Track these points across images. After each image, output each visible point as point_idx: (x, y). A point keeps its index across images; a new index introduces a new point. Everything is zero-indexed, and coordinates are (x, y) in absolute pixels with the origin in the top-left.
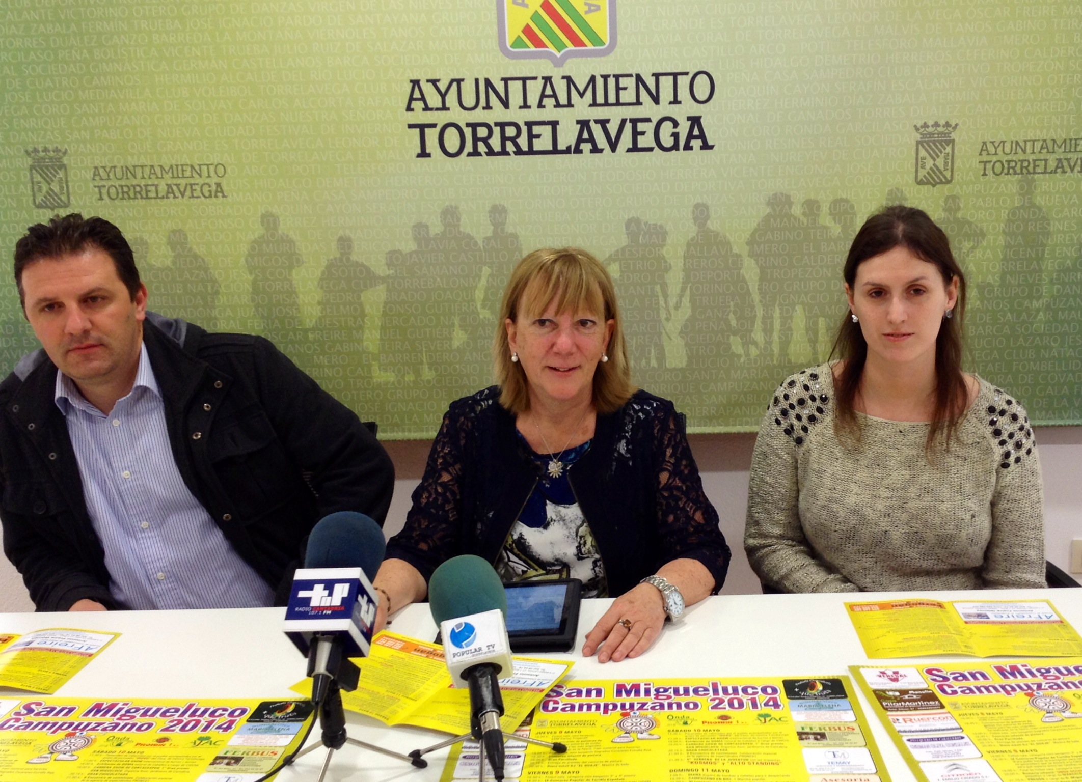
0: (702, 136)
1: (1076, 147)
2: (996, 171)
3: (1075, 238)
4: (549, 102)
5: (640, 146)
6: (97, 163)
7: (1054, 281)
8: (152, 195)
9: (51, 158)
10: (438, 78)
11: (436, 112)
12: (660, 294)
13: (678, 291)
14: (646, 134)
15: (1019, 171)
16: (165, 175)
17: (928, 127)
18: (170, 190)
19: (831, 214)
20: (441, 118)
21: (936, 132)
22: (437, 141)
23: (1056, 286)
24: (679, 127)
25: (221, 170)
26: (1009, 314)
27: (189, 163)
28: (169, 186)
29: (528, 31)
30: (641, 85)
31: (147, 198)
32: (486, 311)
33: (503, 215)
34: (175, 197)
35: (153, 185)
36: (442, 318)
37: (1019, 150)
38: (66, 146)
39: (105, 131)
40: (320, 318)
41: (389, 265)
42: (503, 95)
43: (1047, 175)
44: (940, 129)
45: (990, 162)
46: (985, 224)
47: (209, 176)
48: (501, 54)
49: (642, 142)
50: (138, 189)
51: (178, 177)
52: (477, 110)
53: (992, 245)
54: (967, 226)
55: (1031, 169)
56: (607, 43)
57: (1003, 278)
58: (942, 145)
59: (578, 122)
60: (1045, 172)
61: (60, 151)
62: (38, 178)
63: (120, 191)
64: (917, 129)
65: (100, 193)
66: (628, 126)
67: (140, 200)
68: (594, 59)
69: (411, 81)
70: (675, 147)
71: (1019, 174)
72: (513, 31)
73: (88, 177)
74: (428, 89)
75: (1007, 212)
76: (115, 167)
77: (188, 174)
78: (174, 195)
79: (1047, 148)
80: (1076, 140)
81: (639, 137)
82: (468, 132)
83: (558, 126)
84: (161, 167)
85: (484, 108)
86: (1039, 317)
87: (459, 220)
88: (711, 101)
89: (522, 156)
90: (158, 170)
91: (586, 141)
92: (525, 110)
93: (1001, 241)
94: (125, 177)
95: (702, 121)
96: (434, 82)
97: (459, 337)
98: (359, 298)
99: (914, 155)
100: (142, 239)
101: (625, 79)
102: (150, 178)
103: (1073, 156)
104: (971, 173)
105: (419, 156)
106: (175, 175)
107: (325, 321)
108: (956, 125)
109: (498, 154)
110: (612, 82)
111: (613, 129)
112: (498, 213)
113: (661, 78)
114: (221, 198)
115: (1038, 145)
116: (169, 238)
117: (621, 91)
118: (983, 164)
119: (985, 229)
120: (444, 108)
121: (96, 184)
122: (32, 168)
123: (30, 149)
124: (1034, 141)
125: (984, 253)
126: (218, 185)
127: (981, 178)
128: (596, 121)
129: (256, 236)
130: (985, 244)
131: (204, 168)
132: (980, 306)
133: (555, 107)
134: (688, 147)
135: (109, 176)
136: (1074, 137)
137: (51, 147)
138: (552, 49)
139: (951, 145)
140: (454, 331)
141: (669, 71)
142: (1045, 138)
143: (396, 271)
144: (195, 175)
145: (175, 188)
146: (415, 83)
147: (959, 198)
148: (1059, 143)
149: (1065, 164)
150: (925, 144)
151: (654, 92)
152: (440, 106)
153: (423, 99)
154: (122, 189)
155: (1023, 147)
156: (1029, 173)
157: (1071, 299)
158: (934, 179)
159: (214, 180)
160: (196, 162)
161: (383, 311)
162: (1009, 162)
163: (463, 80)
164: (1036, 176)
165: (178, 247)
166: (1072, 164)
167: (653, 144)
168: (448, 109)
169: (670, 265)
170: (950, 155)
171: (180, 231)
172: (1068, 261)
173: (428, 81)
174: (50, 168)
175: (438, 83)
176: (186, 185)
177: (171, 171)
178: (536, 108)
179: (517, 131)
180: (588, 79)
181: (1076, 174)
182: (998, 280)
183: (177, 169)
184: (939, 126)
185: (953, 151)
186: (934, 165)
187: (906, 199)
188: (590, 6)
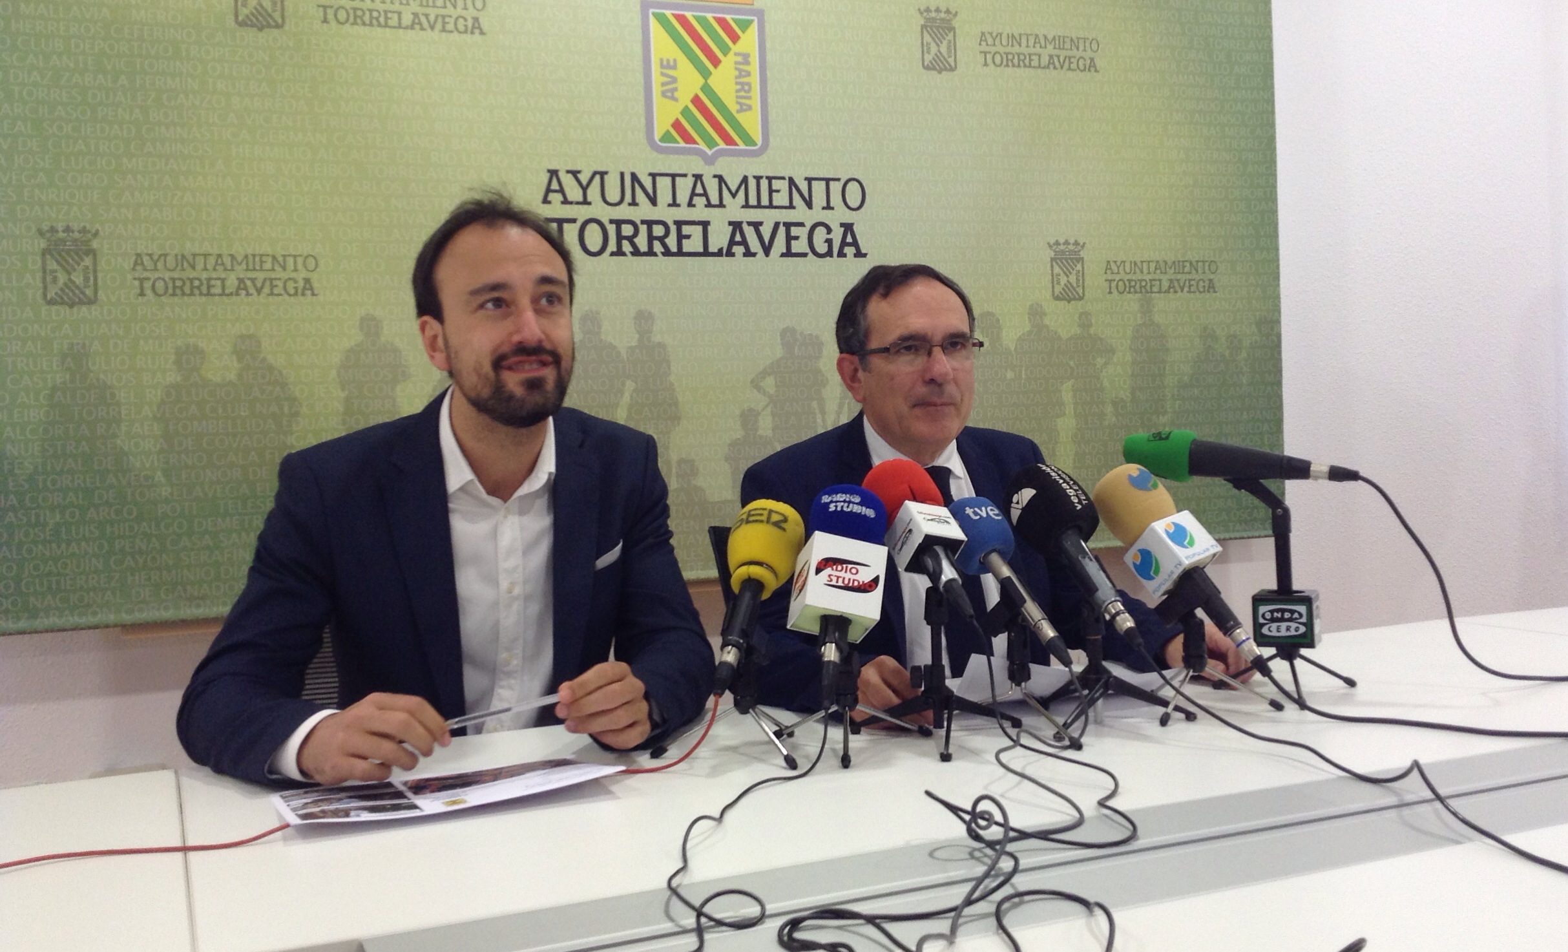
0: (855, 243)
1: (1183, 269)
2: (1119, 288)
3: (1190, 355)
4: (700, 201)
5: (794, 251)
6: (141, 249)
7: (1176, 396)
8: (218, 290)
9: (75, 240)
10: (579, 169)
11: (576, 207)
12: (817, 411)
13: (836, 408)
14: (800, 239)
15: (1138, 290)
16: (236, 267)
17: (1060, 244)
18: (242, 286)
19: (979, 327)
20: (582, 213)
21: (1067, 249)
22: (577, 237)
23: (1178, 402)
24: (833, 233)
25: (311, 263)
26: (1140, 430)
27: (270, 252)
28: (241, 281)
29: (677, 125)
30: (793, 189)
31: (209, 294)
33: (650, 322)
34: (248, 294)
35: (218, 278)
37: (1137, 270)
38: (97, 226)
39: (156, 210)
42: (650, 191)
43: (1162, 294)
44: (1071, 247)
45: (1114, 280)
46: (1114, 340)
47: (296, 270)
48: (649, 148)
49: (797, 247)
50: (197, 283)
51: (254, 269)
52: (622, 206)
53: (1121, 360)
54: (1099, 342)
55: (1148, 288)
56: (759, 142)
57: (1133, 393)
58: (1073, 263)
59: (730, 223)
60: (1159, 292)
61: (89, 232)
62: (52, 265)
63: (170, 285)
64: (1050, 246)
65: (142, 288)
66: (782, 229)
67: (198, 297)
68: (746, 159)
69: (549, 171)
70: (829, 253)
71: (1139, 293)
72: (662, 125)
73: (126, 267)
74: (568, 181)
75: (1131, 328)
76: (165, 255)
77: (268, 266)
78: (247, 292)
79: (1160, 269)
80: (1183, 262)
81: (793, 242)
82: (612, 229)
83: (709, 227)
84: (232, 256)
85: (630, 204)
87: (600, 327)
88: (863, 209)
89: (670, 258)
90: (227, 261)
91: (738, 244)
92: (674, 208)
93: (1129, 358)
94: (179, 268)
95: (855, 228)
96: (575, 174)
99: (1050, 271)
100: (196, 347)
101: (778, 181)
102: (215, 269)
103: (1182, 277)
104: (1099, 290)
106: (251, 267)
108: (1084, 244)
109: (645, 254)
110: (764, 183)
111: (766, 231)
112: (643, 319)
113: (813, 182)
114: (309, 297)
115: (1153, 266)
116: (235, 344)
117: (774, 194)
118: (1108, 282)
120: (585, 202)
121: (137, 275)
122: (44, 253)
123: (45, 227)
124: (1149, 262)
125: (1115, 368)
126: (307, 281)
127: (1108, 296)
128: (749, 224)
129: (353, 343)
130: (1115, 360)
131: (290, 261)
132: (1116, 421)
133: (706, 206)
134: (841, 254)
135: (155, 264)
136: (1181, 259)
137: (75, 226)
138: (702, 146)
139: (1081, 263)
141: (822, 176)
142: (1158, 259)
144: (277, 267)
145: (249, 283)
146: (553, 173)
147: (1090, 314)
148: (1170, 263)
149: (1176, 284)
150: (1058, 261)
151: (806, 195)
152: (581, 199)
153: (561, 191)
154: (174, 283)
155: (1141, 267)
156: (1147, 291)
158: (1069, 295)
159: (302, 274)
160: (279, 251)
162: (1130, 281)
163: (606, 173)
164: (1153, 295)
165: (248, 356)
166: (1182, 285)
167: (808, 250)
168: (590, 203)
169: (827, 379)
170: (1081, 272)
171: (251, 337)
172: (1186, 378)
173: (568, 172)
174: (72, 253)
175: (579, 175)
176: (265, 280)
177: (245, 262)
178: (686, 206)
179: (666, 232)
180: (740, 179)
181: (1185, 294)
182: (1128, 395)
183: (254, 259)
184: (1069, 244)
185: (1083, 268)
186: (1068, 281)
187: (1045, 314)
188: (741, 104)
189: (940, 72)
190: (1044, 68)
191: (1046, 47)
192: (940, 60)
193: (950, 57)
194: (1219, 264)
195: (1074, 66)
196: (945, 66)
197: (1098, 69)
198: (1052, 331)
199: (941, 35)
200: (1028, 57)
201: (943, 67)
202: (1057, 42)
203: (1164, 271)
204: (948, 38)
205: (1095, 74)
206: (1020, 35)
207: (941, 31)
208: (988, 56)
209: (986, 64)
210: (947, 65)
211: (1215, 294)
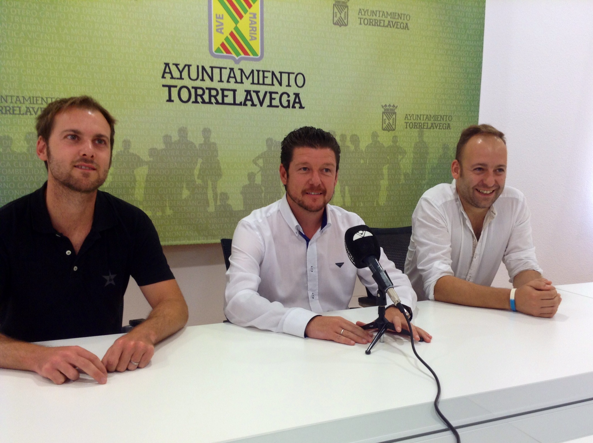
0: (300, 102)
1: (438, 119)
2: (410, 126)
3: (437, 156)
4: (232, 80)
5: (273, 104)
7: (430, 173)
8: (17, 112)
10: (179, 63)
11: (177, 80)
14: (276, 99)
15: (418, 126)
16: (25, 102)
17: (387, 106)
18: (28, 110)
19: (350, 141)
20: (180, 83)
21: (389, 109)
22: (177, 94)
23: (430, 175)
24: (290, 97)
26: (414, 186)
27: (40, 96)
28: (28, 108)
29: (223, 45)
30: (274, 77)
31: (13, 114)
32: (199, 180)
33: (209, 133)
34: (31, 114)
35: (18, 107)
36: (177, 183)
37: (418, 118)
40: (112, 182)
41: (151, 155)
42: (210, 74)
43: (428, 129)
44: (391, 108)
45: (409, 123)
46: (406, 148)
48: (210, 55)
49: (274, 103)
50: (8, 109)
51: (34, 103)
52: (197, 81)
53: (409, 157)
54: (400, 149)
55: (422, 127)
56: (259, 55)
57: (412, 171)
58: (392, 115)
59: (245, 91)
60: (427, 128)
64: (383, 107)
66: (268, 95)
67: (9, 114)
68: (254, 62)
69: (165, 63)
70: (288, 106)
71: (418, 128)
72: (216, 45)
74: (173, 68)
75: (414, 144)
77: (40, 102)
80: (438, 116)
81: (273, 101)
82: (193, 91)
83: (236, 92)
84: (23, 97)
85: (201, 80)
86: (424, 188)
87: (187, 134)
88: (304, 87)
89: (219, 105)
90: (21, 99)
91: (249, 100)
92: (221, 83)
93: (412, 156)
95: (300, 95)
97: (186, 193)
98: (133, 172)
99: (382, 118)
100: (8, 137)
101: (267, 73)
102: (16, 103)
103: (437, 122)
104: (402, 127)
105: (167, 101)
106: (32, 102)
107: (114, 183)
108: (397, 106)
109: (207, 103)
110: (261, 74)
111: (261, 95)
112: (206, 132)
113: (282, 74)
115: (425, 117)
116: (26, 136)
117: (265, 79)
118: (406, 123)
119: (406, 151)
120: (181, 78)
124: (424, 115)
125: (406, 160)
127: (405, 129)
128: (254, 91)
130: (406, 156)
132: (405, 183)
133: (235, 82)
134: (294, 107)
136: (437, 114)
138: (234, 55)
139: (395, 115)
140: (183, 190)
141: (286, 71)
142: (427, 114)
143: (154, 159)
144: (44, 102)
145: (31, 109)
146: (167, 64)
147: (397, 137)
148: (432, 116)
149: (434, 125)
150: (385, 113)
151: (279, 79)
152: (179, 77)
153: (170, 73)
155: (420, 117)
156: (422, 128)
157: (436, 180)
158: (389, 128)
160: (44, 96)
161: (146, 179)
162: (415, 123)
163: (191, 65)
164: (424, 129)
165: (32, 142)
166: (436, 125)
167: (279, 104)
168: (183, 79)
170: (395, 118)
172: (435, 165)
173: (174, 64)
175: (178, 66)
176: (38, 108)
177: (29, 99)
178: (226, 82)
179: (217, 93)
180: (250, 71)
181: (437, 130)
182: (411, 172)
183: (33, 99)
184: (391, 106)
185: (396, 117)
186: (389, 122)
187: (379, 136)
188: (252, 37)
189: (340, 26)
190: (386, 26)
191: (387, 17)
192: (341, 20)
193: (345, 19)
194: (452, 117)
195: (399, 26)
196: (342, 23)
197: (409, 28)
198: (381, 143)
199: (342, 9)
200: (379, 21)
201: (342, 24)
202: (392, 15)
203: (429, 119)
204: (344, 11)
205: (408, 31)
206: (376, 11)
207: (342, 8)
208: (362, 20)
209: (361, 24)
210: (344, 23)
211: (450, 130)
